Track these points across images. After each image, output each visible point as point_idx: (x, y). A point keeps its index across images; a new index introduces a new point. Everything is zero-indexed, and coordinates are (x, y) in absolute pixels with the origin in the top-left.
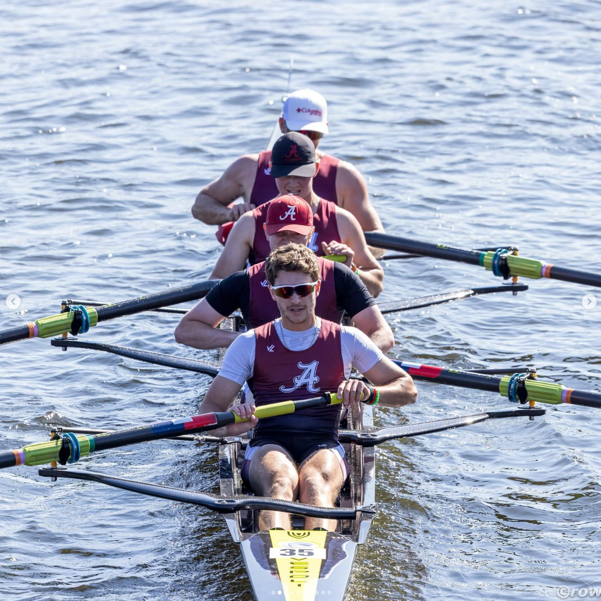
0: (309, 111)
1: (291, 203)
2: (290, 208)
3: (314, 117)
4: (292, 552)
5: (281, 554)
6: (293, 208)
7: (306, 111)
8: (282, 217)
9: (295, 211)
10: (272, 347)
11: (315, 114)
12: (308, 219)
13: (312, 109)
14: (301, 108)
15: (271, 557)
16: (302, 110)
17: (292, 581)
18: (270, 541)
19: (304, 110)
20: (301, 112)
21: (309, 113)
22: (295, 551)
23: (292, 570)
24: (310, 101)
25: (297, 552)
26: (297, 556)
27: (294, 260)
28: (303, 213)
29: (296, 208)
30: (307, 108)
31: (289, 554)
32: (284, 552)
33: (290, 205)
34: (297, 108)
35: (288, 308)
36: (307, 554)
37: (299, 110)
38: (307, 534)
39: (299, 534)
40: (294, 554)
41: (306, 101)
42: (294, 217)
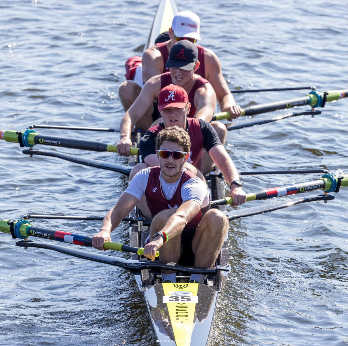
0: (189, 25)
1: (171, 90)
2: (171, 93)
3: (192, 29)
4: (177, 299)
5: (170, 300)
6: (173, 93)
7: (187, 25)
8: (167, 99)
9: (174, 94)
10: (156, 189)
11: (193, 27)
12: (184, 98)
13: (191, 24)
14: (184, 23)
15: (164, 302)
16: (185, 24)
17: (177, 319)
18: (163, 291)
19: (186, 24)
20: (184, 25)
21: (189, 27)
22: (178, 297)
23: (177, 311)
24: (190, 19)
25: (180, 299)
26: (180, 302)
27: (174, 135)
28: (180, 95)
29: (174, 93)
30: (188, 23)
31: (174, 300)
32: (171, 299)
33: (170, 91)
34: (181, 23)
35: (165, 165)
36: (186, 300)
37: (183, 24)
38: (186, 286)
39: (181, 286)
40: (178, 300)
41: (188, 19)
42: (174, 98)
